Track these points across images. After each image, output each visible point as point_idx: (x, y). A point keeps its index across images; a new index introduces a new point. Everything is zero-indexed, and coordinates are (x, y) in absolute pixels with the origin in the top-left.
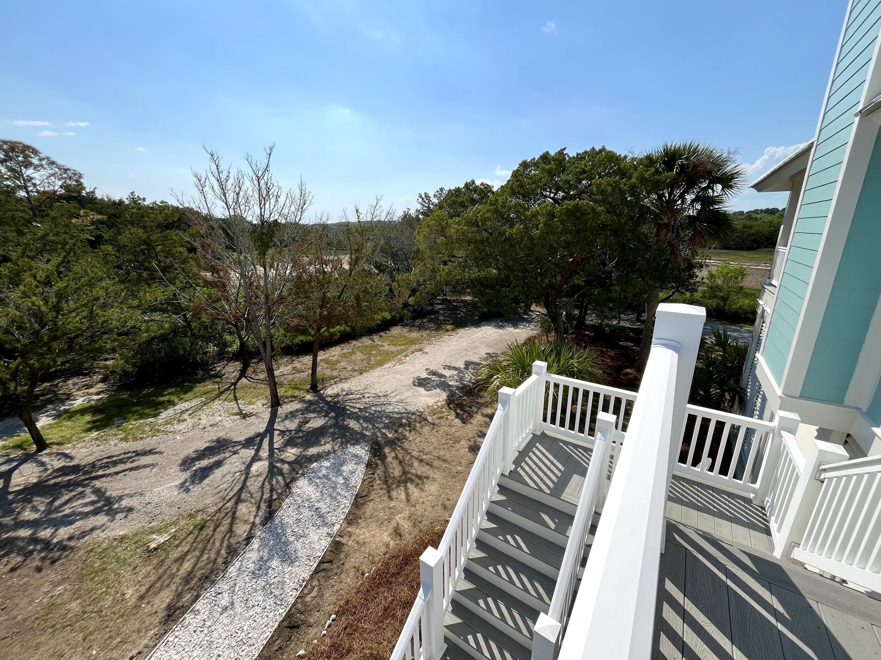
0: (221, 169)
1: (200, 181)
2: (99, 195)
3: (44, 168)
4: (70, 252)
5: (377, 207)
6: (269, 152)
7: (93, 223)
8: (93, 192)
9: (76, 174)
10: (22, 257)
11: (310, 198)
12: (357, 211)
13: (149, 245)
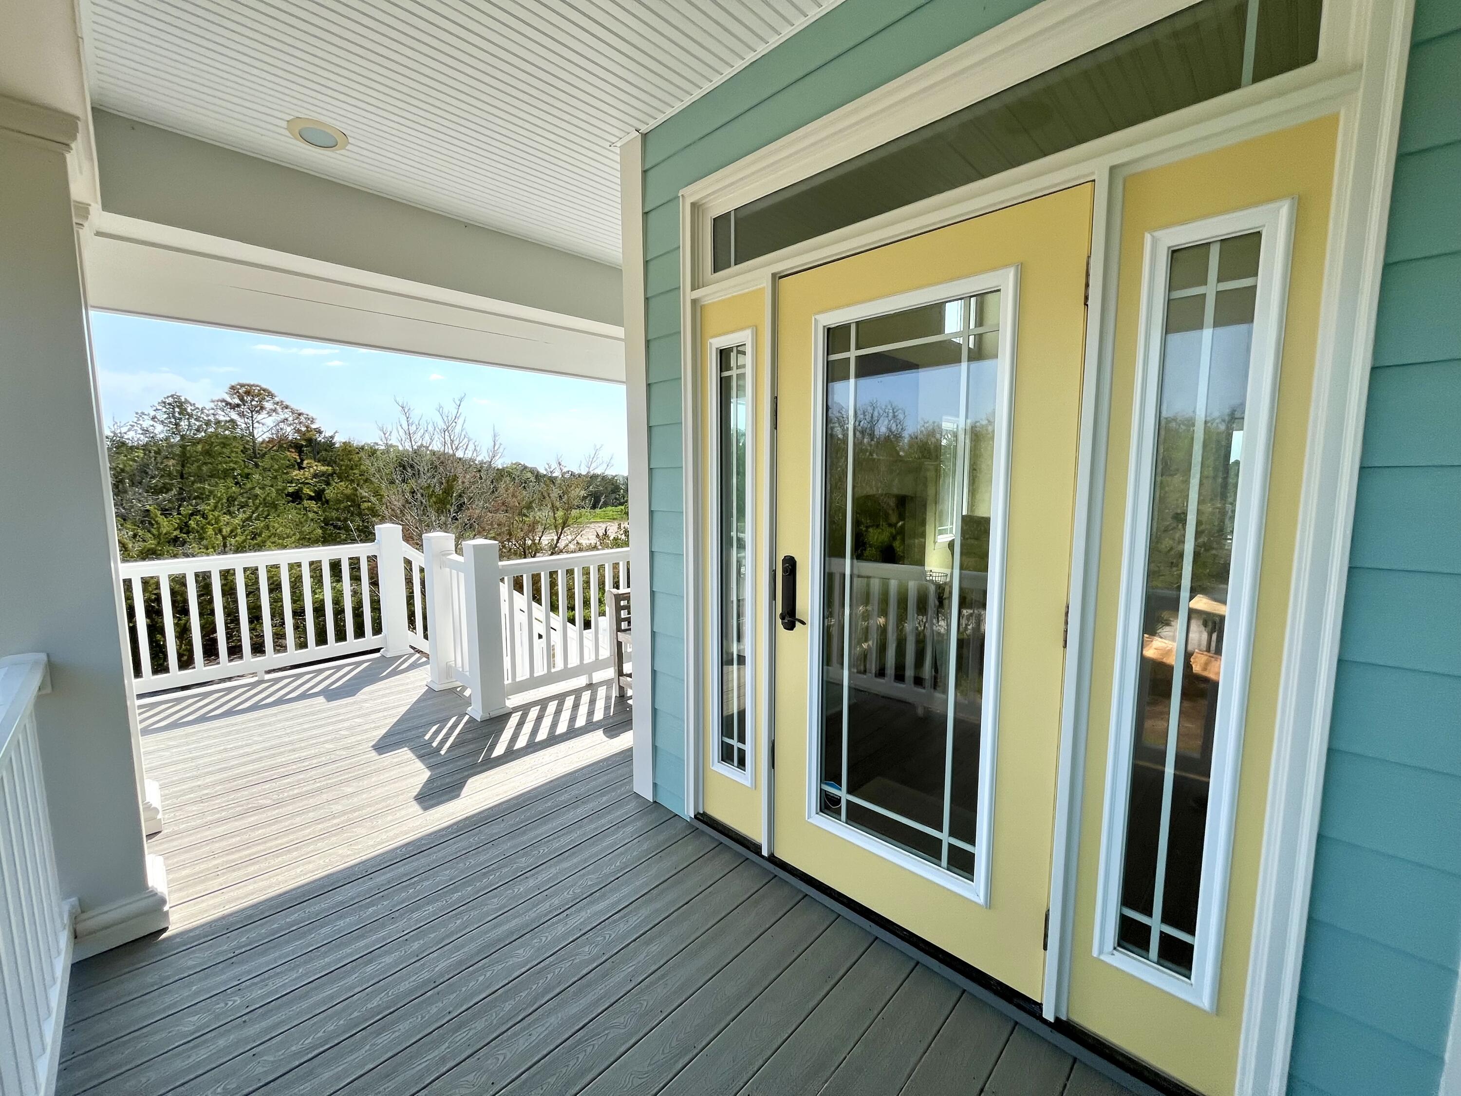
0: (410, 422)
1: (385, 434)
2: (339, 440)
3: (277, 413)
4: (259, 506)
5: (595, 459)
6: (458, 403)
7: (315, 476)
8: (332, 437)
9: (309, 419)
10: (213, 511)
11: (501, 450)
12: (560, 464)
13: (353, 501)
